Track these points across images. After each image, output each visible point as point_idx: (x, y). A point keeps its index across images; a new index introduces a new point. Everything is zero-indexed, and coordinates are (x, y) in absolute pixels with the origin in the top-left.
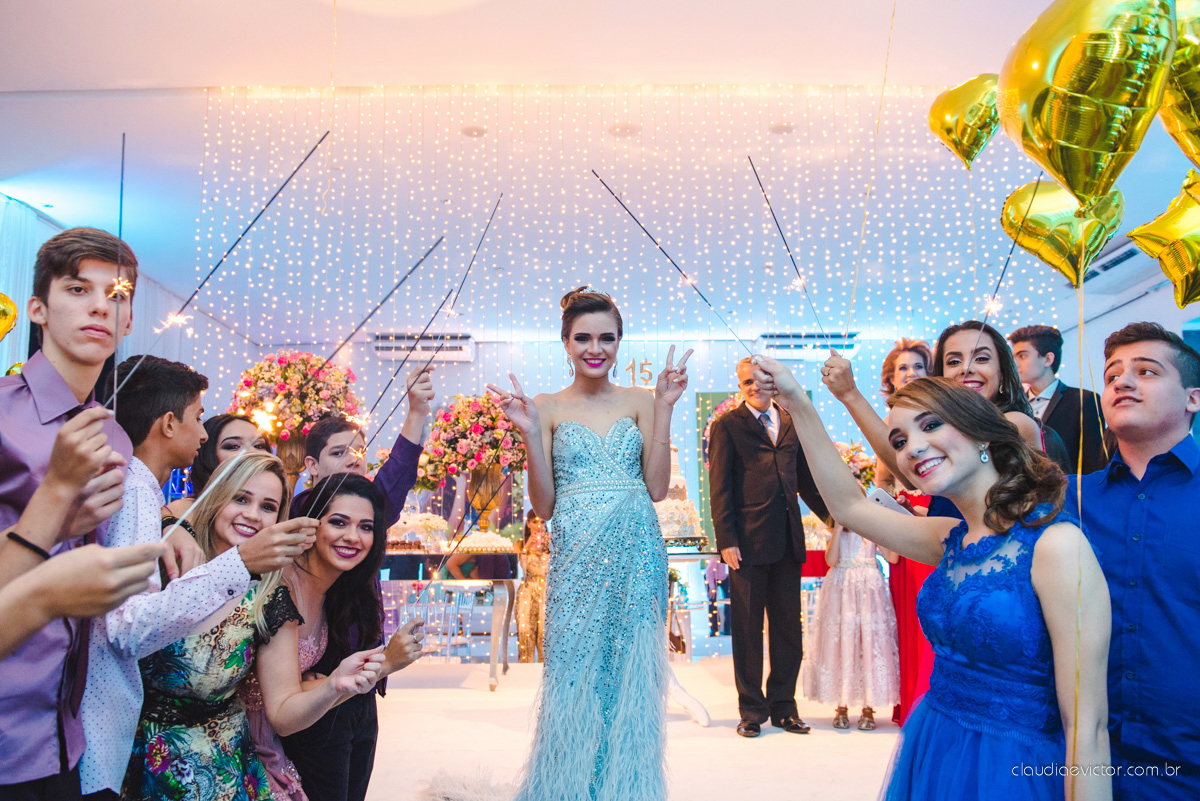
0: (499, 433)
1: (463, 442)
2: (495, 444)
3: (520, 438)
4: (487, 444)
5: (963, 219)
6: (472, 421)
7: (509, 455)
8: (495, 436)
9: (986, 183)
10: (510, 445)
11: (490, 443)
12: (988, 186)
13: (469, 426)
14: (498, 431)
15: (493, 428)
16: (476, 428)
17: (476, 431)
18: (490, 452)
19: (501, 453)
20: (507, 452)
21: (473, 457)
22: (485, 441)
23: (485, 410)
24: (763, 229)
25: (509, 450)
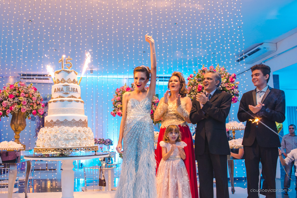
0: (21, 98)
1: (5, 102)
2: (19, 103)
3: (31, 101)
4: (15, 103)
5: (212, 23)
6: (10, 93)
7: (25, 107)
8: (19, 99)
9: (220, 11)
10: (26, 104)
11: (17, 103)
12: (221, 12)
13: (8, 95)
14: (21, 97)
15: (19, 96)
16: (11, 96)
17: (11, 97)
18: (16, 106)
19: (22, 107)
20: (24, 107)
21: (9, 109)
22: (15, 101)
23: (17, 89)
24: (138, 24)
25: (26, 105)
